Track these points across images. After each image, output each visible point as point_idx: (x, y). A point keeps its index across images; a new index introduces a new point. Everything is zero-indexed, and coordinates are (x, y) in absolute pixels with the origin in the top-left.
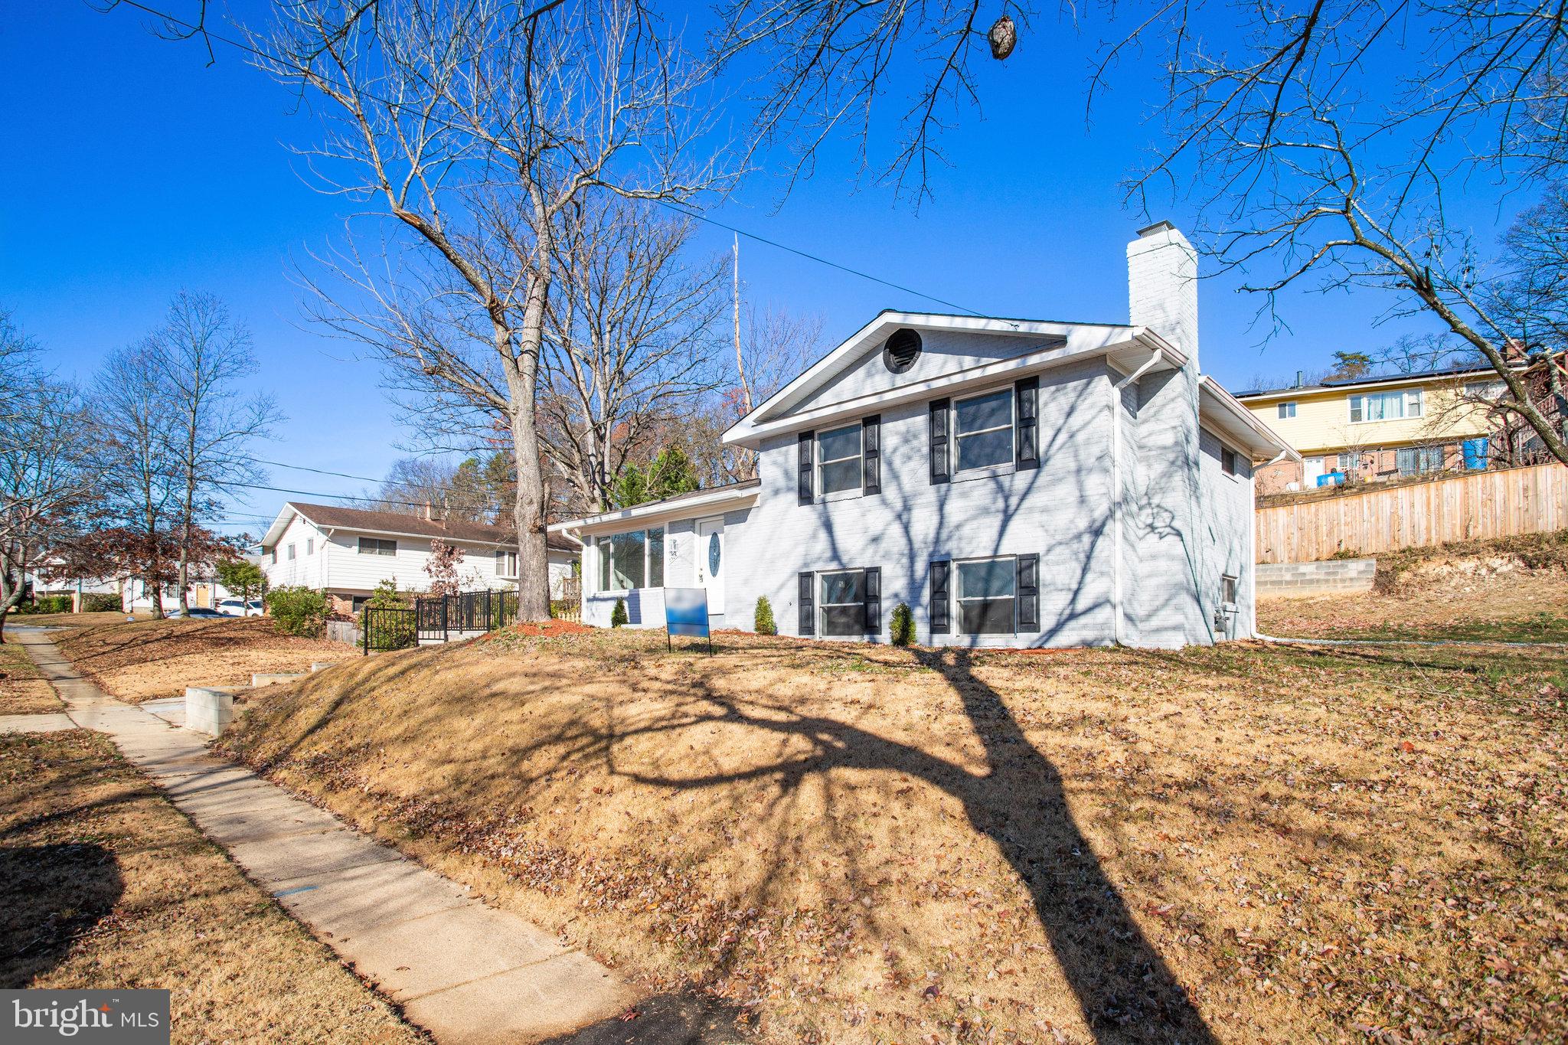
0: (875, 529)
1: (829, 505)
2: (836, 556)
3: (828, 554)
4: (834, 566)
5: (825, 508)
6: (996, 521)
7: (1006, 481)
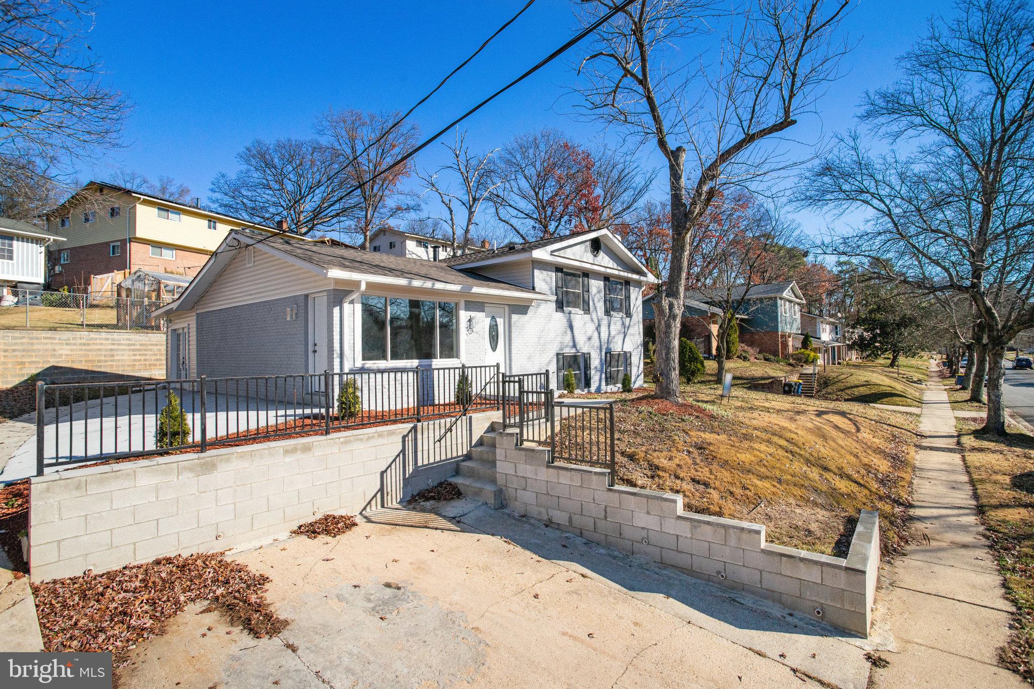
0: (589, 333)
1: (572, 316)
2: (574, 346)
3: (571, 344)
4: (574, 351)
5: (570, 317)
6: (622, 336)
7: (624, 319)
